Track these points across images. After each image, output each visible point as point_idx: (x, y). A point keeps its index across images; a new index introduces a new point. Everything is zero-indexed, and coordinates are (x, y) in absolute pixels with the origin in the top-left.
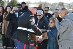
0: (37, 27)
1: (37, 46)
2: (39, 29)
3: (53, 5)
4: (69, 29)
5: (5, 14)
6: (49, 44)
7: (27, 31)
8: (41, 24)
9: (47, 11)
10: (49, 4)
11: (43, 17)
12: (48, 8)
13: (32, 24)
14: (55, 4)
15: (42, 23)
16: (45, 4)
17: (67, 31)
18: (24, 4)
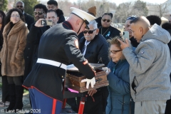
0: (85, 59)
1: (84, 103)
2: (89, 64)
3: (122, 7)
4: (158, 62)
5: (7, 29)
6: (111, 98)
8: (93, 53)
9: (108, 21)
10: (113, 6)
12: (111, 15)
13: (74, 51)
14: (126, 6)
15: (94, 49)
16: (102, 6)
17: (154, 67)
18: (53, 5)
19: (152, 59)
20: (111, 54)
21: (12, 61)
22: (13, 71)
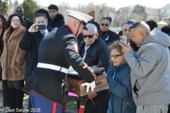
0: (84, 63)
1: (83, 107)
2: (89, 68)
3: (121, 11)
4: (159, 65)
6: (112, 102)
7: (59, 72)
8: (93, 57)
9: (107, 25)
10: (112, 10)
11: (96, 41)
12: (110, 19)
14: (125, 10)
15: (94, 53)
16: (101, 11)
17: (155, 70)
19: (153, 63)
20: (112, 59)
21: (12, 66)
22: (14, 76)
